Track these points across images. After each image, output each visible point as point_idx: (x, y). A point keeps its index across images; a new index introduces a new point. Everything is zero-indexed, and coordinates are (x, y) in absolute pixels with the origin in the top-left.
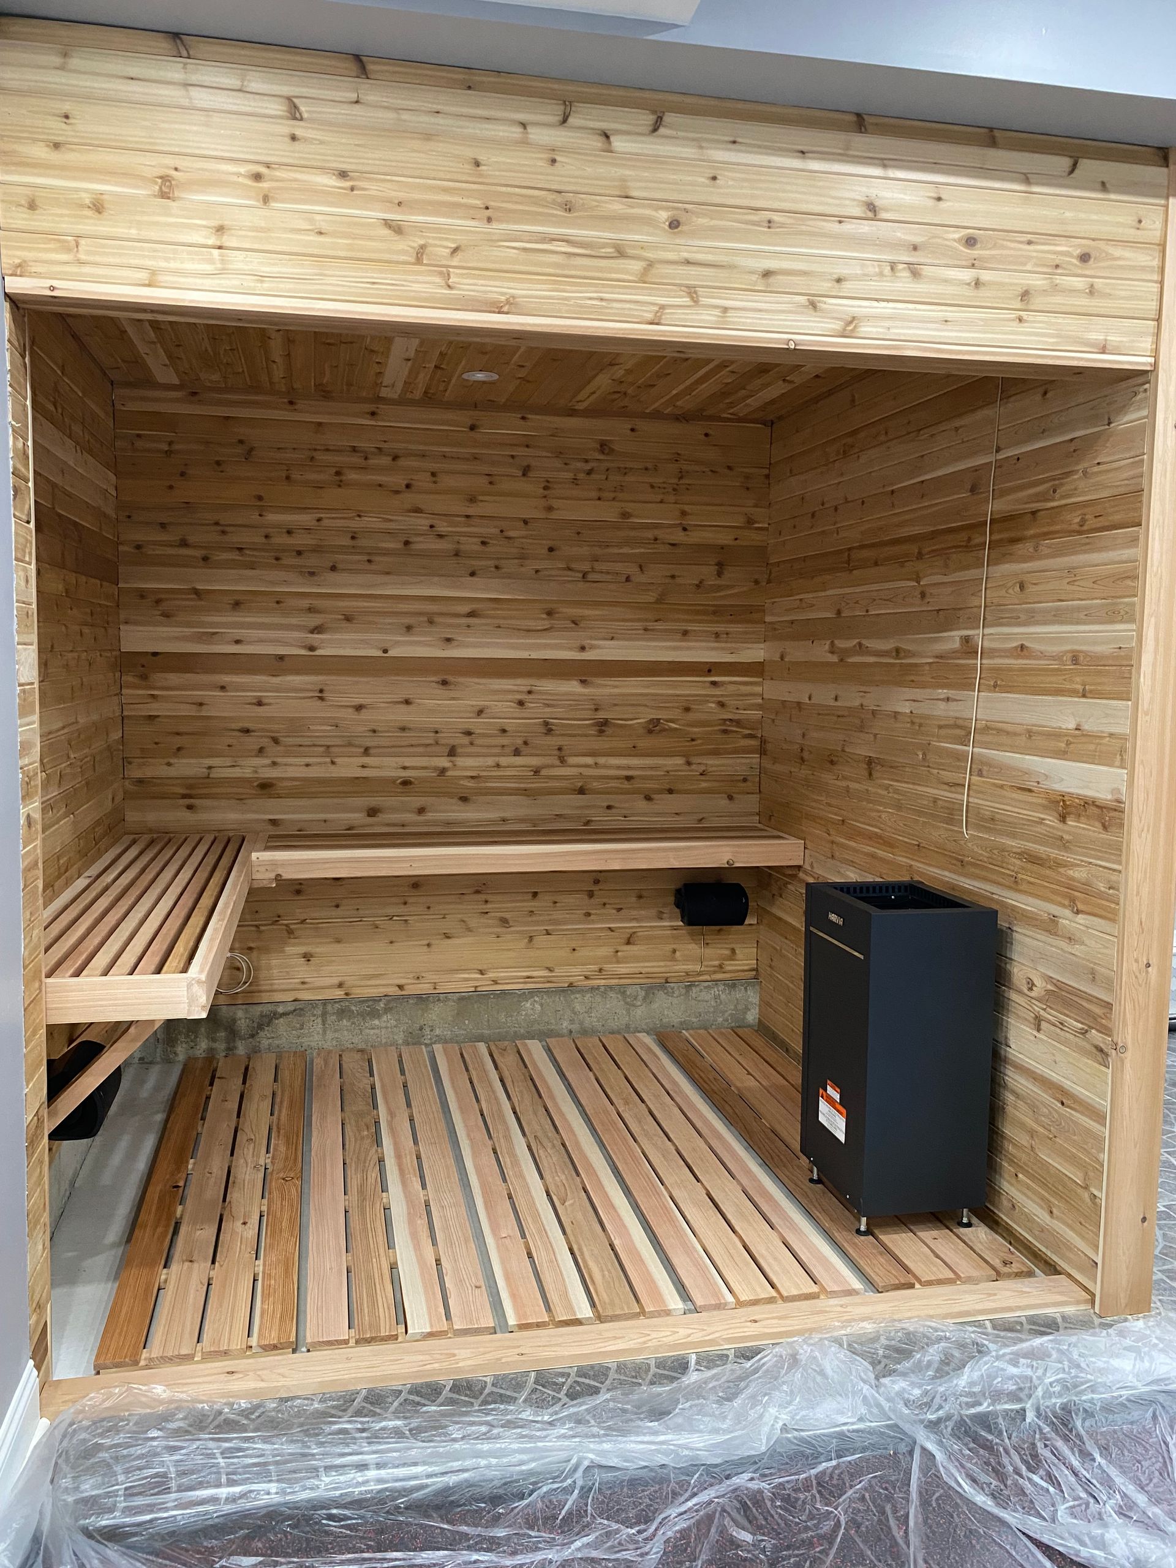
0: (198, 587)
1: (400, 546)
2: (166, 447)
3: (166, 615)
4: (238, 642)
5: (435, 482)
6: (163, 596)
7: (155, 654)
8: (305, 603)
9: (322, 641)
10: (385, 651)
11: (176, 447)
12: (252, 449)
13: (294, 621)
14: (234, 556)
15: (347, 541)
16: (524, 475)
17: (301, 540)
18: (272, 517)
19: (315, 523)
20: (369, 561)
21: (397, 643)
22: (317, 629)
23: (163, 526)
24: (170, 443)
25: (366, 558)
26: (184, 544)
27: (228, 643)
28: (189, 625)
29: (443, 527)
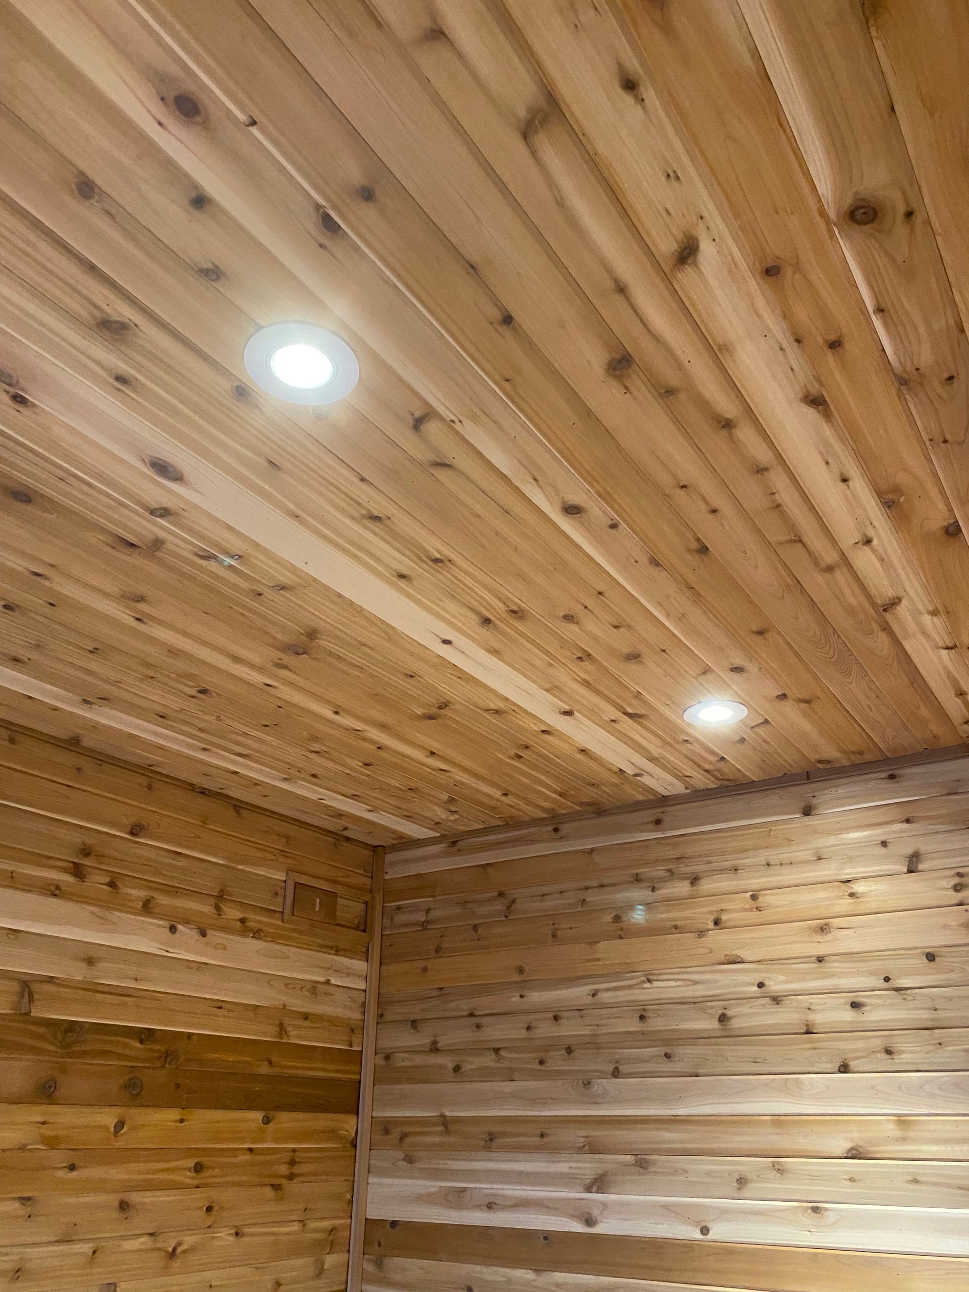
0: (448, 1114)
1: (714, 1024)
2: (422, 917)
3: (409, 1159)
4: (490, 1206)
5: (758, 909)
6: (408, 1129)
7: (394, 1224)
8: (578, 1136)
9: (605, 1205)
10: (705, 1230)
11: (434, 914)
12: (513, 902)
13: (563, 1167)
14: (488, 1060)
15: (633, 1025)
16: (910, 871)
17: (570, 1029)
18: (536, 997)
19: (589, 999)
20: (667, 1056)
21: (723, 1213)
22: (599, 1183)
23: (414, 1023)
24: (428, 911)
25: (662, 1050)
26: (434, 1048)
27: (478, 1207)
28: (436, 1174)
29: (776, 984)
